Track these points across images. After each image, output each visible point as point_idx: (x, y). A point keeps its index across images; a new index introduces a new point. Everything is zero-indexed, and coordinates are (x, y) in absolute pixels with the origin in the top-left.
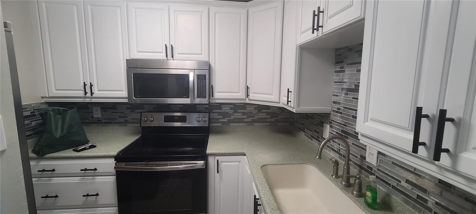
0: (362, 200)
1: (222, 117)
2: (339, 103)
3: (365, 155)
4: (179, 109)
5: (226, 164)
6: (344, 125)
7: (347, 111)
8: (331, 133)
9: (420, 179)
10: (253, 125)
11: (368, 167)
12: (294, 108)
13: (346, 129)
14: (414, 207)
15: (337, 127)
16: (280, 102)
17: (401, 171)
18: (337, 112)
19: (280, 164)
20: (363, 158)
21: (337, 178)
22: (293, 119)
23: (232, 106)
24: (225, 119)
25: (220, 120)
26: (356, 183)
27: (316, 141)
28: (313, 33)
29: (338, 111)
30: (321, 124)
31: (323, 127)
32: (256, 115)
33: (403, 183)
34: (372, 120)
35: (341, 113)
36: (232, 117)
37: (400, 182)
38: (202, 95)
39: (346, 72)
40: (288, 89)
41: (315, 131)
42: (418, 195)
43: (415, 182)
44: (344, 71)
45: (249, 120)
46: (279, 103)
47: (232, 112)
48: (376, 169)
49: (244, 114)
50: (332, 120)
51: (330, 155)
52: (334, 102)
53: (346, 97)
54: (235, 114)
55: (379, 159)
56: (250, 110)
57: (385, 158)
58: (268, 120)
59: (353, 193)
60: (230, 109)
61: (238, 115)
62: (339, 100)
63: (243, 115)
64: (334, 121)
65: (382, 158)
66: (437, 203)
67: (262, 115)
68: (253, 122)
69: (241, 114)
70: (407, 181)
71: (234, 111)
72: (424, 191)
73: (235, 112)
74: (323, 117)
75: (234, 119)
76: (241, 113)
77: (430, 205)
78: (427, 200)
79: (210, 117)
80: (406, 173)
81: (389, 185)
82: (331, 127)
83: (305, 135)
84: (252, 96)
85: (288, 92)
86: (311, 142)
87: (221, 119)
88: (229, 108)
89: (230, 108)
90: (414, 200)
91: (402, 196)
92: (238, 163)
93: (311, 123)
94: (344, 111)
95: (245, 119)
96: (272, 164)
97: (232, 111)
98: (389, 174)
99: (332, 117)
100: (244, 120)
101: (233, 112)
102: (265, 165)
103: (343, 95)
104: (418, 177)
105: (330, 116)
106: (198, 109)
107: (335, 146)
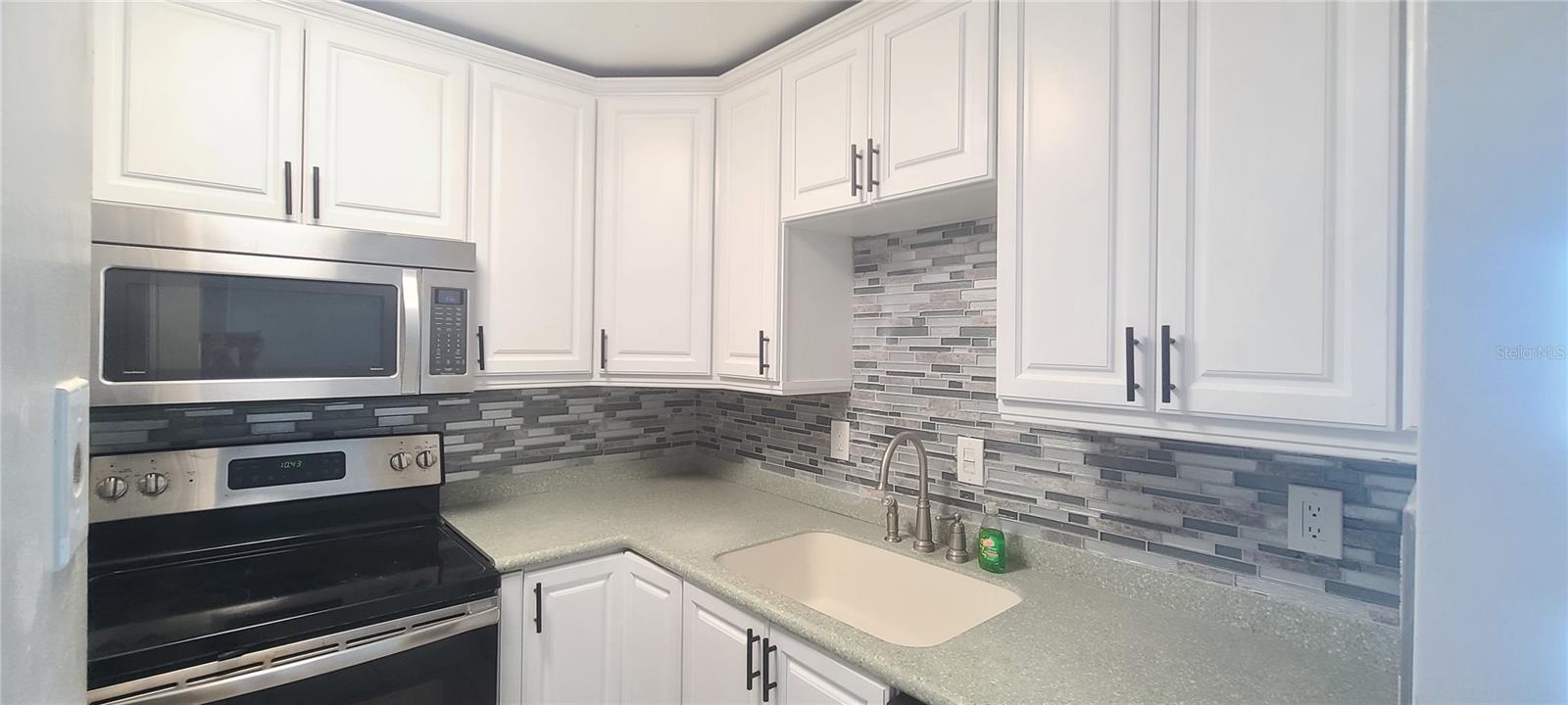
0: (974, 563)
1: (480, 446)
2: (874, 365)
3: (954, 470)
4: (291, 427)
5: (565, 590)
6: (891, 414)
7: (896, 381)
8: (854, 441)
9: (1071, 482)
10: (592, 463)
11: (964, 494)
12: (778, 383)
13: (898, 421)
14: (1067, 541)
15: (873, 423)
16: (714, 374)
17: (1035, 479)
18: (869, 386)
19: (752, 546)
20: (949, 477)
21: (898, 541)
22: (713, 430)
23: (519, 404)
24: (493, 453)
25: (476, 459)
26: (956, 531)
27: (804, 474)
28: (854, 194)
29: (873, 383)
30: (824, 425)
31: (828, 431)
32: (600, 428)
33: (1042, 501)
34: (1033, 367)
35: (882, 388)
36: (520, 444)
37: (1035, 501)
38: (448, 362)
39: (889, 291)
40: (762, 333)
41: (801, 447)
42: (1070, 514)
43: (1063, 491)
44: (881, 290)
45: (579, 447)
46: (710, 377)
47: (519, 427)
48: (982, 493)
49: (560, 428)
50: (854, 409)
51: (857, 498)
52: (858, 364)
53: (893, 349)
54: (530, 431)
55: (986, 468)
56: (579, 414)
57: (1000, 462)
58: (637, 442)
59: (948, 557)
60: (514, 416)
61: (538, 436)
62: (874, 357)
63: (559, 432)
64: (861, 410)
65: (994, 464)
66: (1103, 516)
67: (619, 428)
68: (592, 451)
69: (551, 430)
70: (1049, 495)
71: (525, 422)
72: (1080, 501)
73: (531, 421)
74: (828, 406)
75: (527, 448)
76: (552, 425)
77: (1092, 524)
78: (1087, 517)
79: (446, 450)
80: (1045, 478)
81: (1014, 515)
82: (855, 426)
83: (764, 466)
84: (616, 363)
85: (762, 339)
86: (790, 481)
87: (477, 453)
88: (509, 413)
89: (513, 412)
90: (1065, 526)
91: (1043, 528)
92: (603, 582)
93: (785, 429)
94: (890, 381)
95: (563, 444)
96: (734, 548)
97: (521, 420)
98: (1011, 493)
99: (855, 401)
100: (562, 450)
101: (522, 426)
102: (720, 555)
103: (885, 344)
104: (1065, 480)
105: (848, 401)
106: (383, 422)
107: (870, 471)
